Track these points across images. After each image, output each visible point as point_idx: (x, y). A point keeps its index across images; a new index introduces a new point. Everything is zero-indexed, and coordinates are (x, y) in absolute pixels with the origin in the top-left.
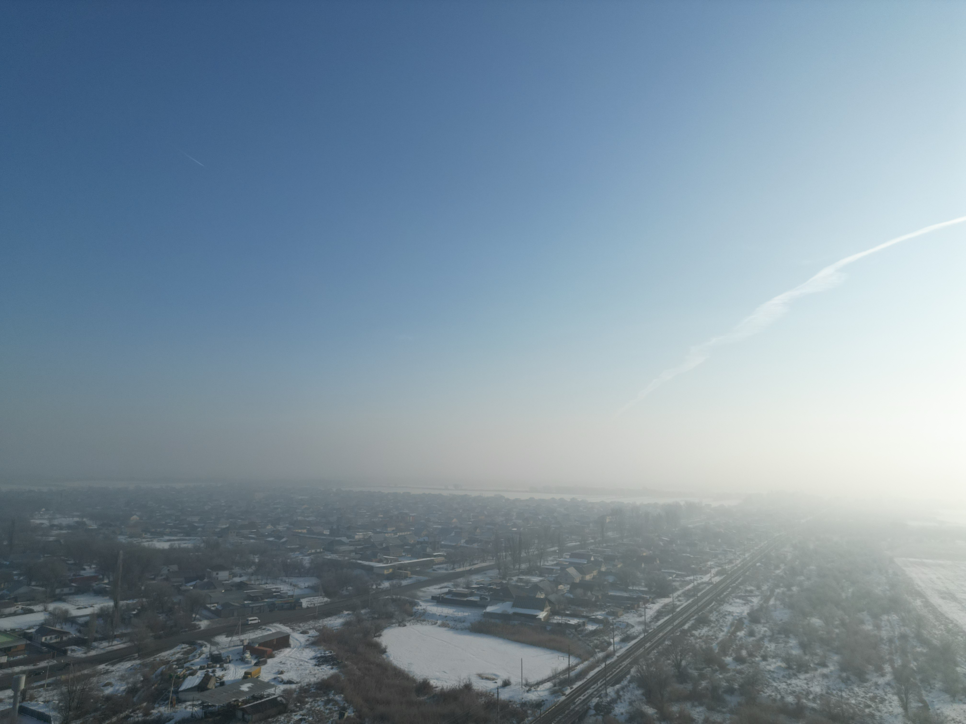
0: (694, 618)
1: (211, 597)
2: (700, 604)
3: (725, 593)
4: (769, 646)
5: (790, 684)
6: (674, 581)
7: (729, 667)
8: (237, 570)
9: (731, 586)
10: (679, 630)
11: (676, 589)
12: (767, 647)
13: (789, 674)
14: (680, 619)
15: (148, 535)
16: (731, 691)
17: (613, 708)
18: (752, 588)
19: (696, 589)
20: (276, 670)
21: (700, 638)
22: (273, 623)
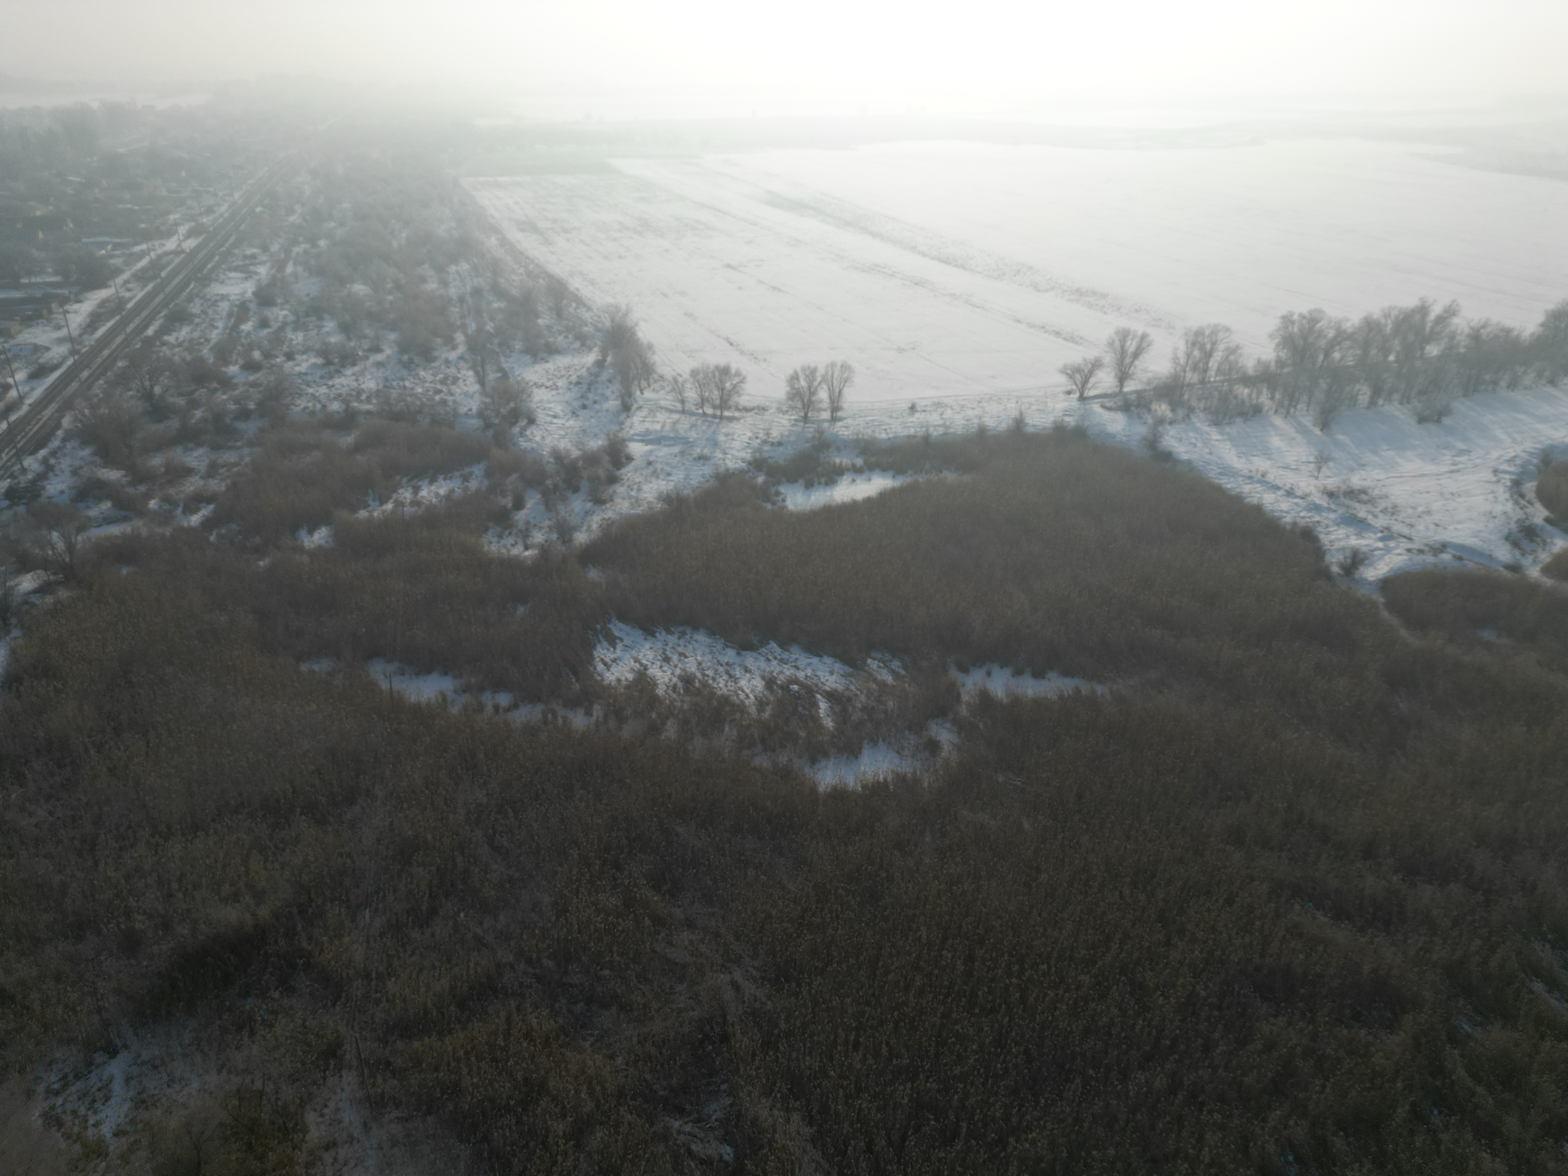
0: (163, 314)
2: (168, 290)
3: (209, 266)
4: (294, 337)
5: (333, 386)
6: (112, 257)
7: (235, 381)
9: (218, 252)
10: (138, 339)
11: (118, 271)
12: (292, 340)
13: (329, 372)
14: (137, 321)
16: (244, 414)
17: (44, 488)
18: (255, 251)
19: (156, 266)
21: (179, 345)
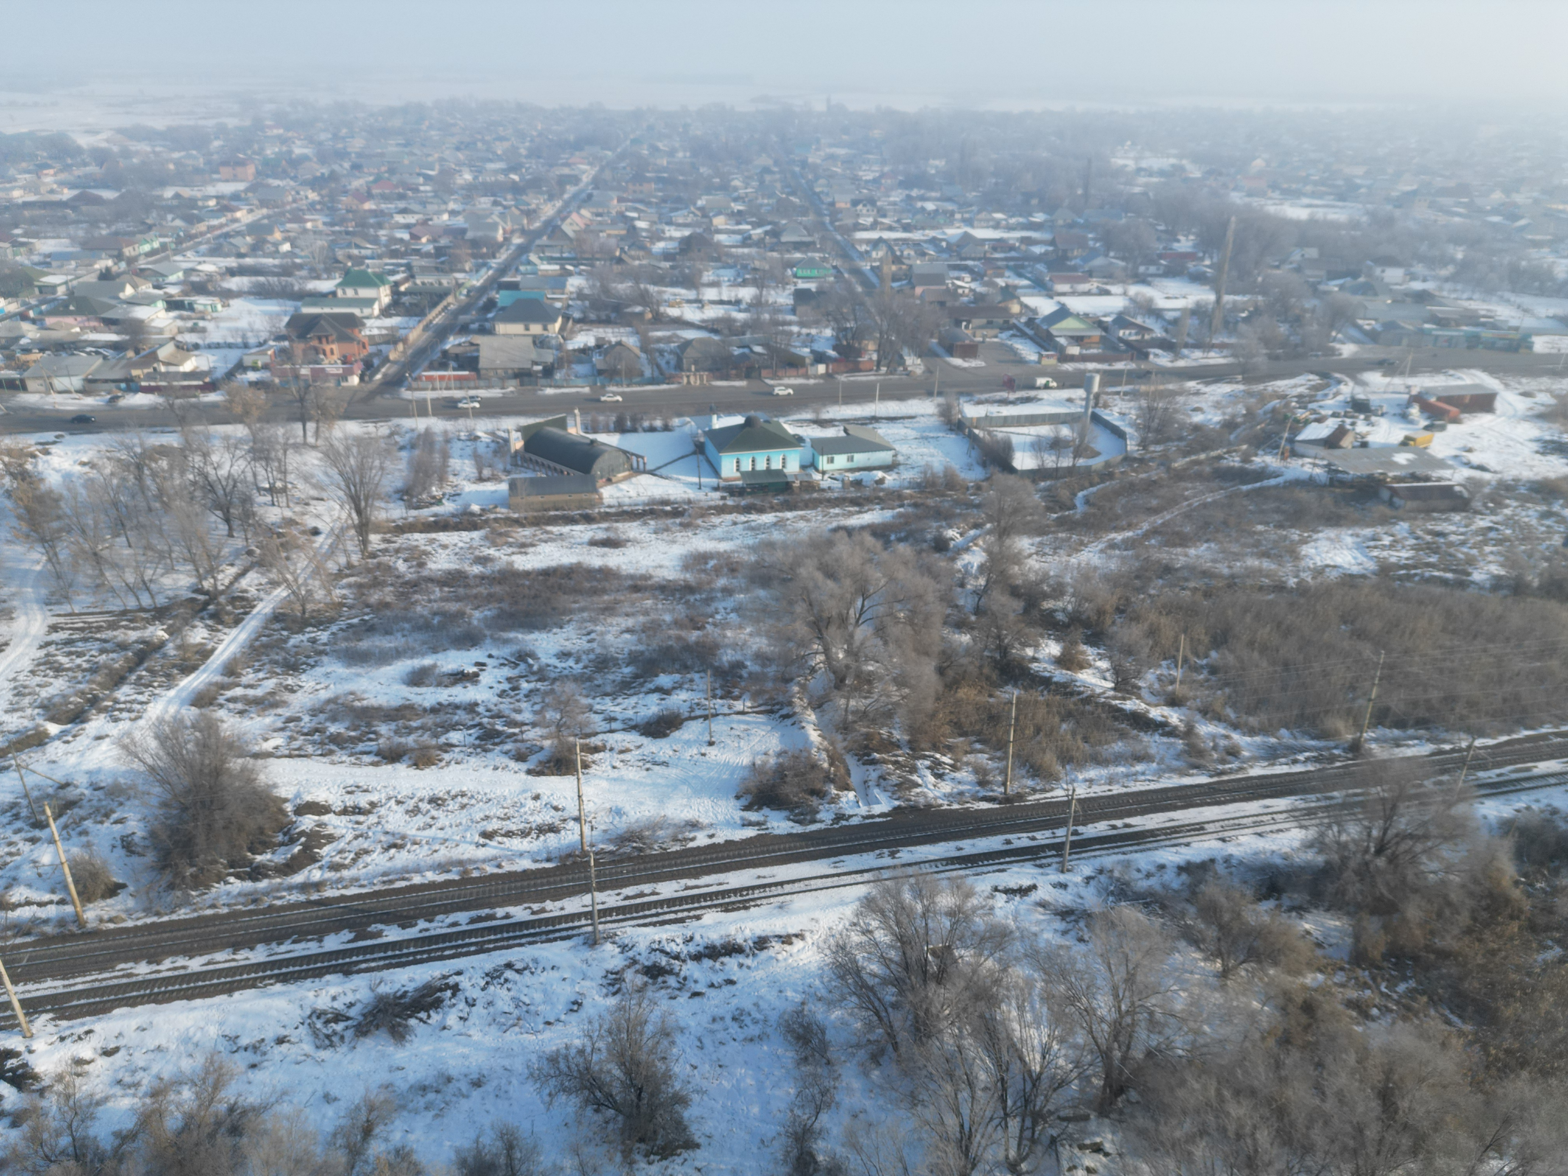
1: (1366, 308)
8: (1419, 269)
15: (1276, 195)
20: (1461, 443)
22: (1470, 367)
